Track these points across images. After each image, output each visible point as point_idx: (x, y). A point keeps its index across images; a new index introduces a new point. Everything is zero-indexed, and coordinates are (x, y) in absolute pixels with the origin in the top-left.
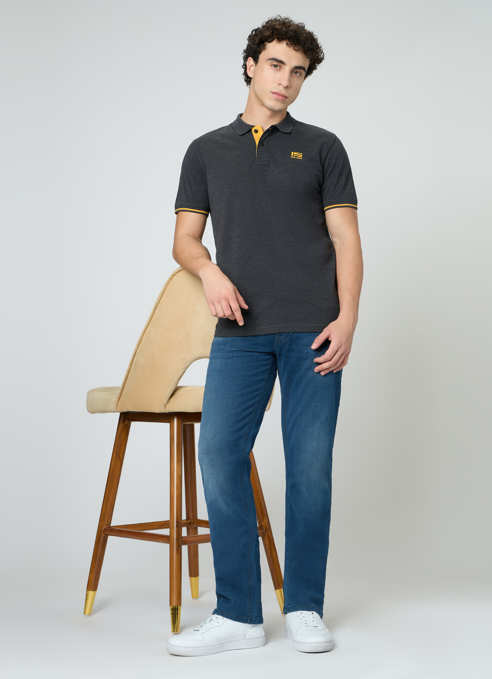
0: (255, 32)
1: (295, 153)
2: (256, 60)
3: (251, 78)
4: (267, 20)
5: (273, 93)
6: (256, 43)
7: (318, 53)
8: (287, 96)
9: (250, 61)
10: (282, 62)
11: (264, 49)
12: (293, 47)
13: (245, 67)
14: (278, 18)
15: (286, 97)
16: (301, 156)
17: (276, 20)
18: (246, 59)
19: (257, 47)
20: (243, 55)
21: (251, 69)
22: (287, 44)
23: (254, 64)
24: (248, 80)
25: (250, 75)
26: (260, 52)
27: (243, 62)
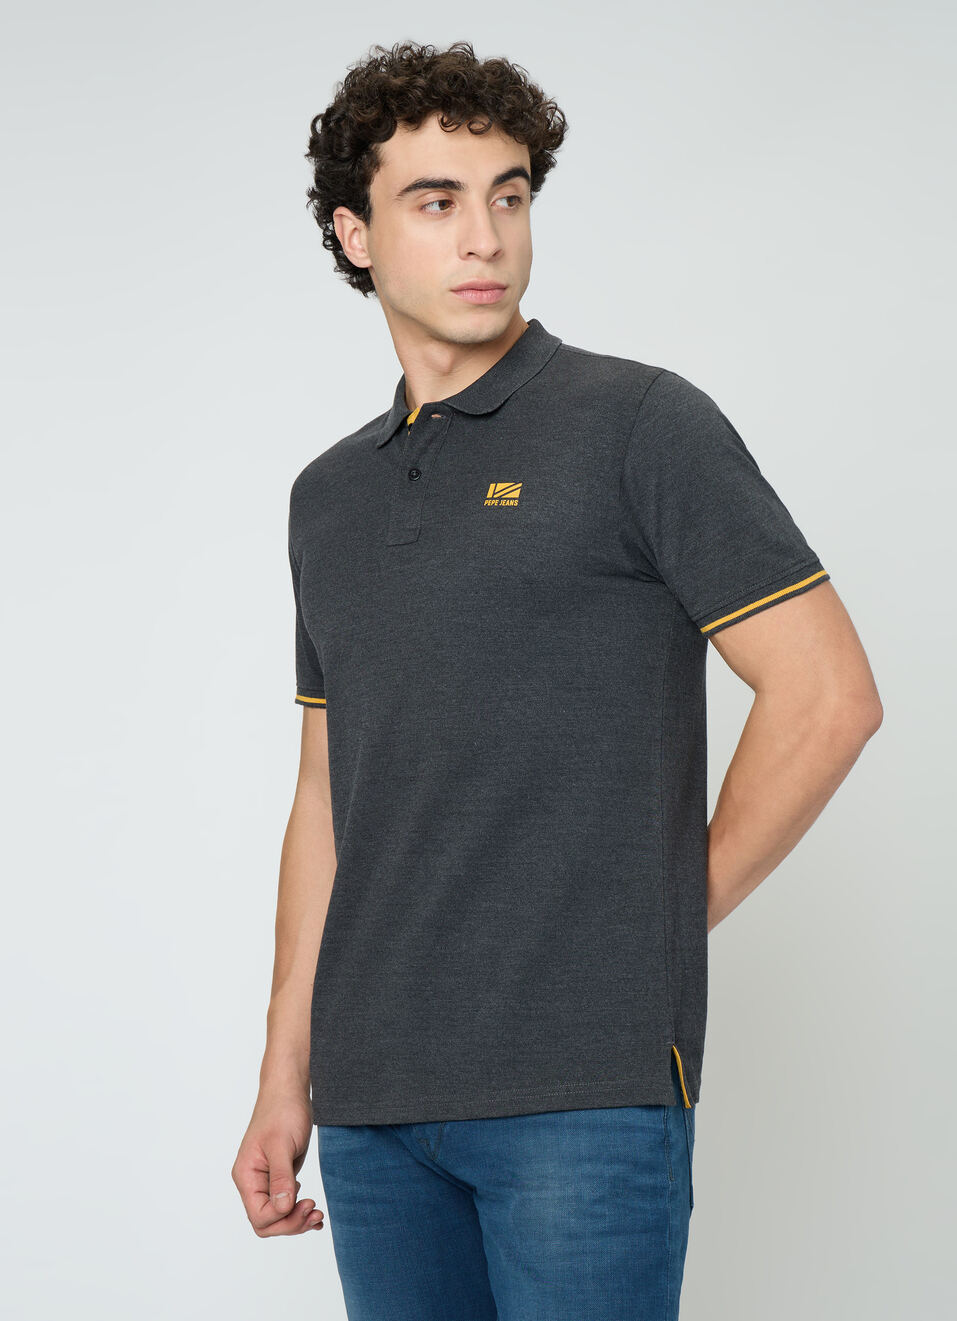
0: (325, 124)
1: (501, 486)
2: (362, 209)
3: (366, 271)
4: (342, 75)
5: (458, 291)
6: (344, 155)
7: (542, 117)
8: (502, 281)
9: (346, 221)
10: (448, 185)
11: (376, 164)
12: (464, 128)
13: (333, 243)
14: (379, 55)
15: (504, 288)
16: (516, 494)
17: (374, 65)
18: (325, 216)
19: (353, 169)
20: (312, 207)
21: (355, 241)
22: (443, 125)
23: (360, 224)
24: (362, 279)
25: (360, 260)
26: (366, 181)
27: (320, 231)
